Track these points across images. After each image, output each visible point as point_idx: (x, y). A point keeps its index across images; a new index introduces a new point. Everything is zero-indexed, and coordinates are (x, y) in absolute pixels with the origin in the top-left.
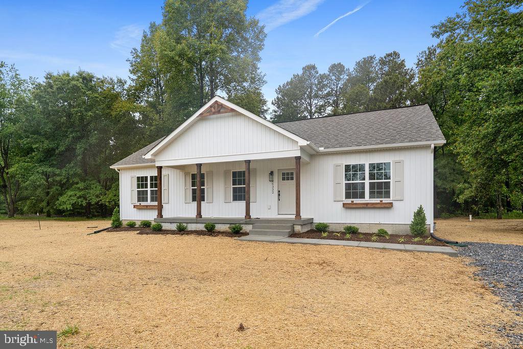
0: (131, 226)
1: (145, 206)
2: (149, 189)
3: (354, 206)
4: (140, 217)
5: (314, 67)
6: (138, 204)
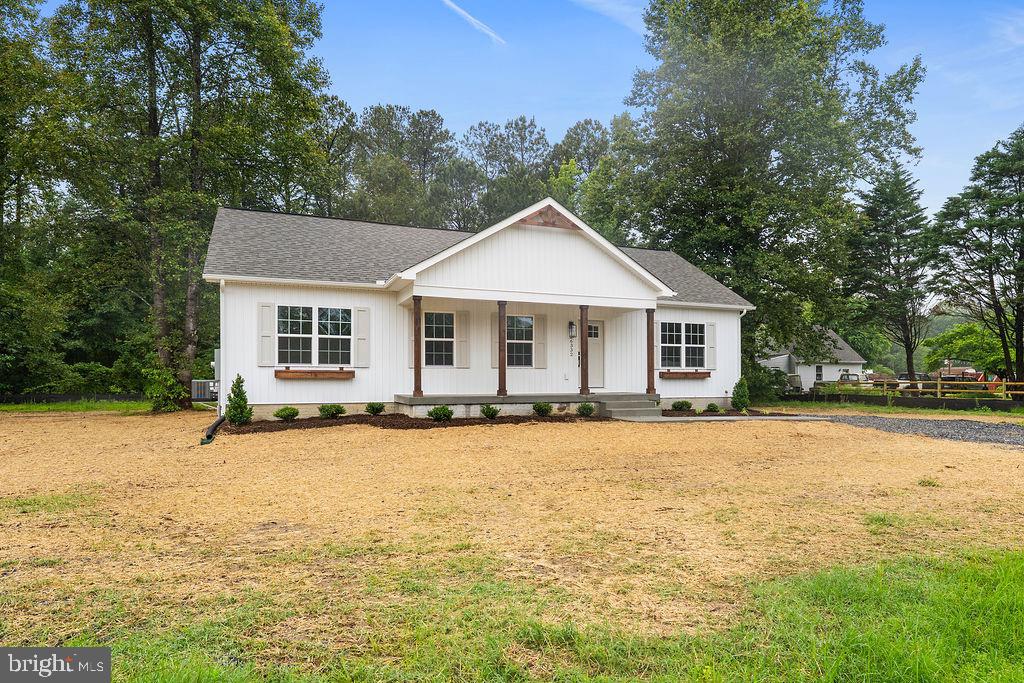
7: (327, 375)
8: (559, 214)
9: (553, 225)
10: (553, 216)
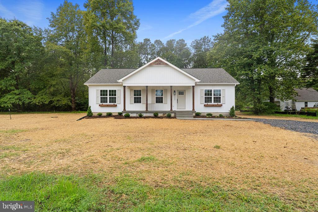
0: (100, 116)
1: (107, 105)
2: (108, 97)
3: (209, 106)
4: (105, 111)
5: (149, 40)
6: (101, 104)
7: (110, 106)
8: (161, 61)
9: (160, 64)
10: (160, 62)
